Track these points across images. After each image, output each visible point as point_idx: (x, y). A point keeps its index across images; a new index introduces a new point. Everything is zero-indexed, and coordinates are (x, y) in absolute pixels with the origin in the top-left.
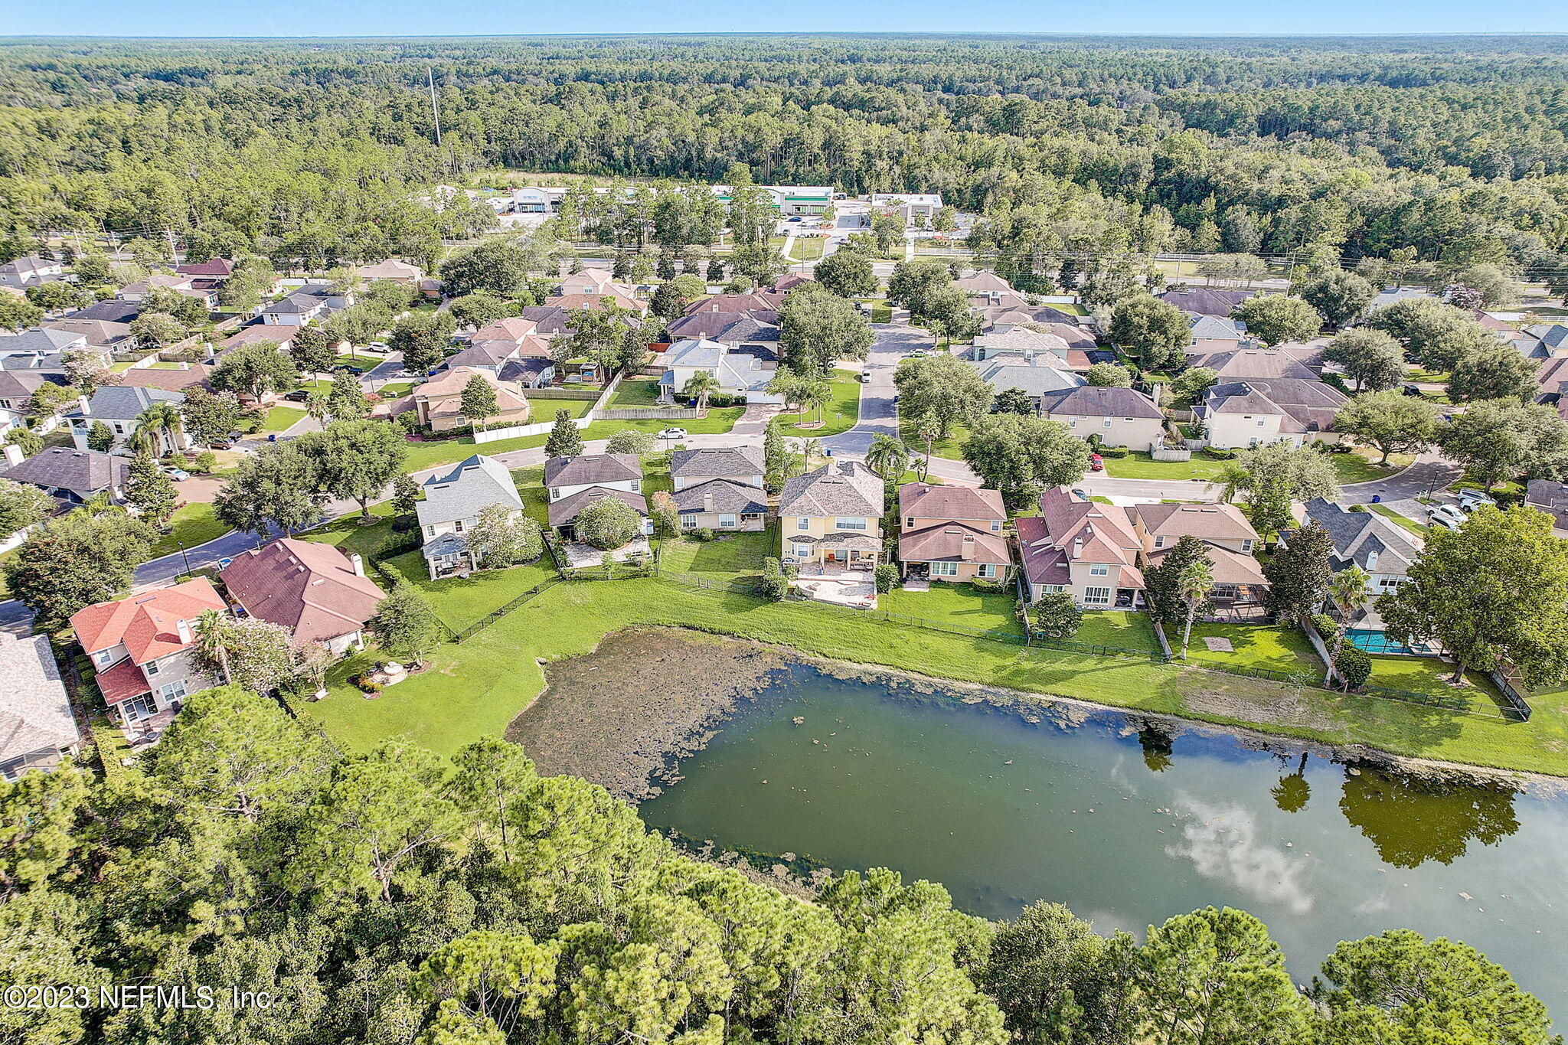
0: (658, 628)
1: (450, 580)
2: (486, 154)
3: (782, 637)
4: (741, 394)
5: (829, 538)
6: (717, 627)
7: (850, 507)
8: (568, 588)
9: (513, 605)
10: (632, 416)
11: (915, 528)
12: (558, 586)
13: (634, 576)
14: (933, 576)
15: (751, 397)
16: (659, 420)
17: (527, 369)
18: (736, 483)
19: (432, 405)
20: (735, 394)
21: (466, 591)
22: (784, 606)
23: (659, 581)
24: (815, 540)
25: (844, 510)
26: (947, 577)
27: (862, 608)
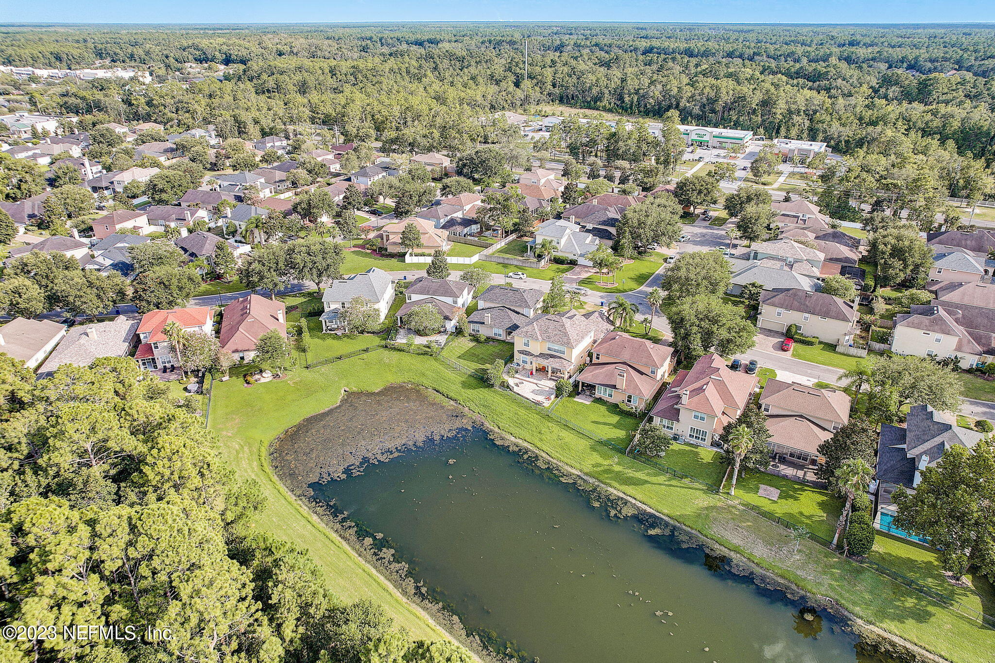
0: (421, 387)
1: (331, 334)
2: (549, 94)
3: (482, 409)
4: (575, 258)
5: (542, 355)
6: (451, 394)
7: (557, 338)
8: (386, 353)
9: (349, 356)
10: (501, 261)
11: (600, 361)
12: (382, 350)
13: (425, 354)
14: (597, 395)
15: (581, 261)
16: (516, 266)
17: (460, 224)
18: (514, 311)
19: (391, 237)
20: (571, 257)
21: (335, 342)
22: (494, 392)
23: (436, 360)
24: (532, 355)
25: (552, 339)
26: (606, 397)
27: (538, 403)
